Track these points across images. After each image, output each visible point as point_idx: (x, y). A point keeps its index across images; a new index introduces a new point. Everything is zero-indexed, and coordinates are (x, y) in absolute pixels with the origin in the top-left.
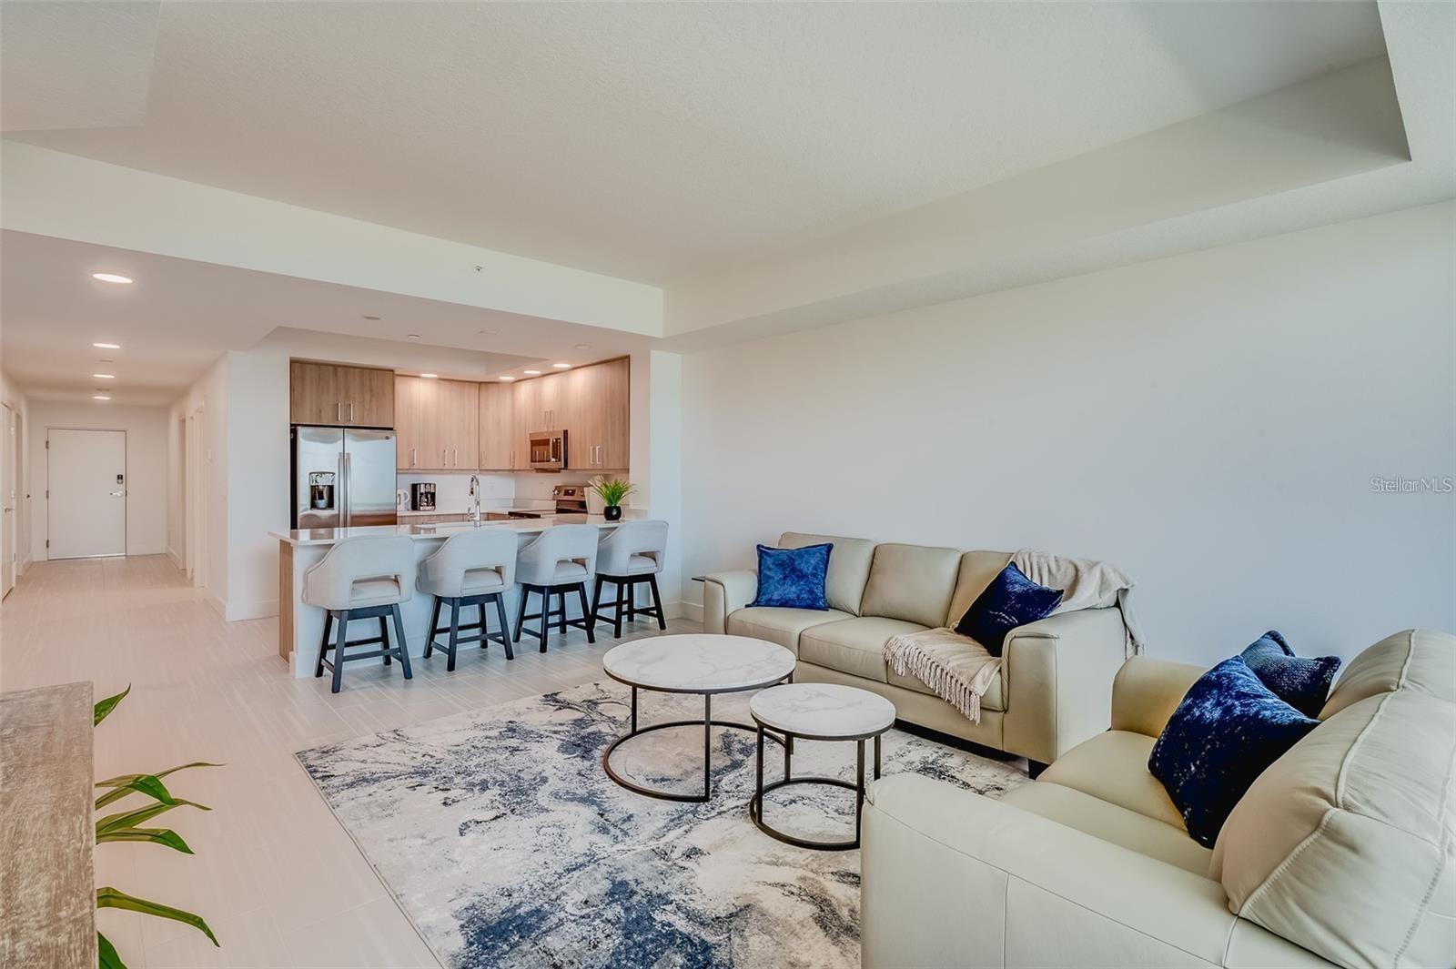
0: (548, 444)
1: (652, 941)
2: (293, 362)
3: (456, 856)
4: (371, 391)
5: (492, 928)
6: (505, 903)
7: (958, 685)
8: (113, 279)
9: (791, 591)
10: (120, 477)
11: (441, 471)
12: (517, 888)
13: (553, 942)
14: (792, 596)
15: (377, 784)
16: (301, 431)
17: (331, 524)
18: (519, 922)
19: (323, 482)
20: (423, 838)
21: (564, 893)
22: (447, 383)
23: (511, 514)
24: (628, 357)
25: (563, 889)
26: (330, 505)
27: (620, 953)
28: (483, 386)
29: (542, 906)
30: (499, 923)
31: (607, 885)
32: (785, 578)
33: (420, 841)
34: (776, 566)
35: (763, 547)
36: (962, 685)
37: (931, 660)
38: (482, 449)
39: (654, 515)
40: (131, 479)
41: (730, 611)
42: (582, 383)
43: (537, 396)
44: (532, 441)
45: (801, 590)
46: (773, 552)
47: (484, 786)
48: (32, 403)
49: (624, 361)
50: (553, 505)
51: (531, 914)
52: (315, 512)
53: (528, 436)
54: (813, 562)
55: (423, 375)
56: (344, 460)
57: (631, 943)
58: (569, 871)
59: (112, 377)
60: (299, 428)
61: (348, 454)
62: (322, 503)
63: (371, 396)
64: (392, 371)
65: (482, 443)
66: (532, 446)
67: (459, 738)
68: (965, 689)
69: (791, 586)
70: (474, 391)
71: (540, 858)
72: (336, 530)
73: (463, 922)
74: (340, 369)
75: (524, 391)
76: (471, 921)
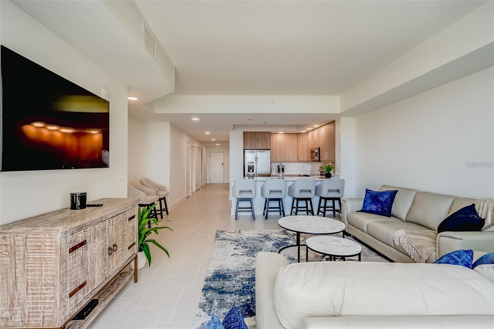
0: (314, 152)
1: (247, 291)
2: (244, 133)
3: (226, 260)
4: (264, 139)
5: (219, 275)
6: (226, 272)
7: (417, 253)
8: (196, 119)
9: (374, 207)
10: (223, 164)
11: (286, 162)
12: (231, 270)
13: (227, 283)
14: (374, 209)
15: (225, 241)
16: (246, 151)
17: (253, 176)
18: (225, 276)
19: (251, 165)
20: (224, 254)
21: (239, 275)
22: (287, 134)
23: (304, 175)
24: (335, 121)
25: (240, 274)
26: (253, 171)
27: (238, 290)
28: (298, 134)
29: (232, 275)
30: (221, 275)
31: (251, 276)
32: (372, 203)
33: (223, 254)
34: (370, 197)
35: (368, 190)
36: (418, 253)
37: (408, 241)
38: (298, 155)
39: (341, 177)
40: (225, 164)
41: (348, 213)
42: (323, 130)
43: (313, 136)
44: (311, 151)
45: (378, 208)
46: (371, 192)
47: (246, 248)
48: (206, 147)
49: (333, 122)
50: (319, 173)
51: (228, 276)
52: (249, 173)
53: (310, 150)
54: (386, 197)
55: (279, 133)
56: (256, 158)
57: (242, 290)
58: (245, 271)
59: (215, 140)
60: (245, 150)
61: (257, 157)
62: (251, 170)
63: (264, 140)
64: (270, 132)
65: (298, 152)
66: (311, 153)
67: (251, 235)
68: (419, 255)
69: (374, 205)
70: (296, 136)
71: (242, 266)
72: (254, 177)
73: (215, 272)
74: (256, 133)
75: (310, 134)
76: (216, 272)
